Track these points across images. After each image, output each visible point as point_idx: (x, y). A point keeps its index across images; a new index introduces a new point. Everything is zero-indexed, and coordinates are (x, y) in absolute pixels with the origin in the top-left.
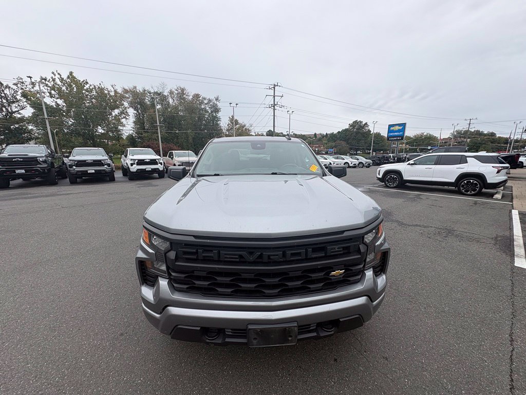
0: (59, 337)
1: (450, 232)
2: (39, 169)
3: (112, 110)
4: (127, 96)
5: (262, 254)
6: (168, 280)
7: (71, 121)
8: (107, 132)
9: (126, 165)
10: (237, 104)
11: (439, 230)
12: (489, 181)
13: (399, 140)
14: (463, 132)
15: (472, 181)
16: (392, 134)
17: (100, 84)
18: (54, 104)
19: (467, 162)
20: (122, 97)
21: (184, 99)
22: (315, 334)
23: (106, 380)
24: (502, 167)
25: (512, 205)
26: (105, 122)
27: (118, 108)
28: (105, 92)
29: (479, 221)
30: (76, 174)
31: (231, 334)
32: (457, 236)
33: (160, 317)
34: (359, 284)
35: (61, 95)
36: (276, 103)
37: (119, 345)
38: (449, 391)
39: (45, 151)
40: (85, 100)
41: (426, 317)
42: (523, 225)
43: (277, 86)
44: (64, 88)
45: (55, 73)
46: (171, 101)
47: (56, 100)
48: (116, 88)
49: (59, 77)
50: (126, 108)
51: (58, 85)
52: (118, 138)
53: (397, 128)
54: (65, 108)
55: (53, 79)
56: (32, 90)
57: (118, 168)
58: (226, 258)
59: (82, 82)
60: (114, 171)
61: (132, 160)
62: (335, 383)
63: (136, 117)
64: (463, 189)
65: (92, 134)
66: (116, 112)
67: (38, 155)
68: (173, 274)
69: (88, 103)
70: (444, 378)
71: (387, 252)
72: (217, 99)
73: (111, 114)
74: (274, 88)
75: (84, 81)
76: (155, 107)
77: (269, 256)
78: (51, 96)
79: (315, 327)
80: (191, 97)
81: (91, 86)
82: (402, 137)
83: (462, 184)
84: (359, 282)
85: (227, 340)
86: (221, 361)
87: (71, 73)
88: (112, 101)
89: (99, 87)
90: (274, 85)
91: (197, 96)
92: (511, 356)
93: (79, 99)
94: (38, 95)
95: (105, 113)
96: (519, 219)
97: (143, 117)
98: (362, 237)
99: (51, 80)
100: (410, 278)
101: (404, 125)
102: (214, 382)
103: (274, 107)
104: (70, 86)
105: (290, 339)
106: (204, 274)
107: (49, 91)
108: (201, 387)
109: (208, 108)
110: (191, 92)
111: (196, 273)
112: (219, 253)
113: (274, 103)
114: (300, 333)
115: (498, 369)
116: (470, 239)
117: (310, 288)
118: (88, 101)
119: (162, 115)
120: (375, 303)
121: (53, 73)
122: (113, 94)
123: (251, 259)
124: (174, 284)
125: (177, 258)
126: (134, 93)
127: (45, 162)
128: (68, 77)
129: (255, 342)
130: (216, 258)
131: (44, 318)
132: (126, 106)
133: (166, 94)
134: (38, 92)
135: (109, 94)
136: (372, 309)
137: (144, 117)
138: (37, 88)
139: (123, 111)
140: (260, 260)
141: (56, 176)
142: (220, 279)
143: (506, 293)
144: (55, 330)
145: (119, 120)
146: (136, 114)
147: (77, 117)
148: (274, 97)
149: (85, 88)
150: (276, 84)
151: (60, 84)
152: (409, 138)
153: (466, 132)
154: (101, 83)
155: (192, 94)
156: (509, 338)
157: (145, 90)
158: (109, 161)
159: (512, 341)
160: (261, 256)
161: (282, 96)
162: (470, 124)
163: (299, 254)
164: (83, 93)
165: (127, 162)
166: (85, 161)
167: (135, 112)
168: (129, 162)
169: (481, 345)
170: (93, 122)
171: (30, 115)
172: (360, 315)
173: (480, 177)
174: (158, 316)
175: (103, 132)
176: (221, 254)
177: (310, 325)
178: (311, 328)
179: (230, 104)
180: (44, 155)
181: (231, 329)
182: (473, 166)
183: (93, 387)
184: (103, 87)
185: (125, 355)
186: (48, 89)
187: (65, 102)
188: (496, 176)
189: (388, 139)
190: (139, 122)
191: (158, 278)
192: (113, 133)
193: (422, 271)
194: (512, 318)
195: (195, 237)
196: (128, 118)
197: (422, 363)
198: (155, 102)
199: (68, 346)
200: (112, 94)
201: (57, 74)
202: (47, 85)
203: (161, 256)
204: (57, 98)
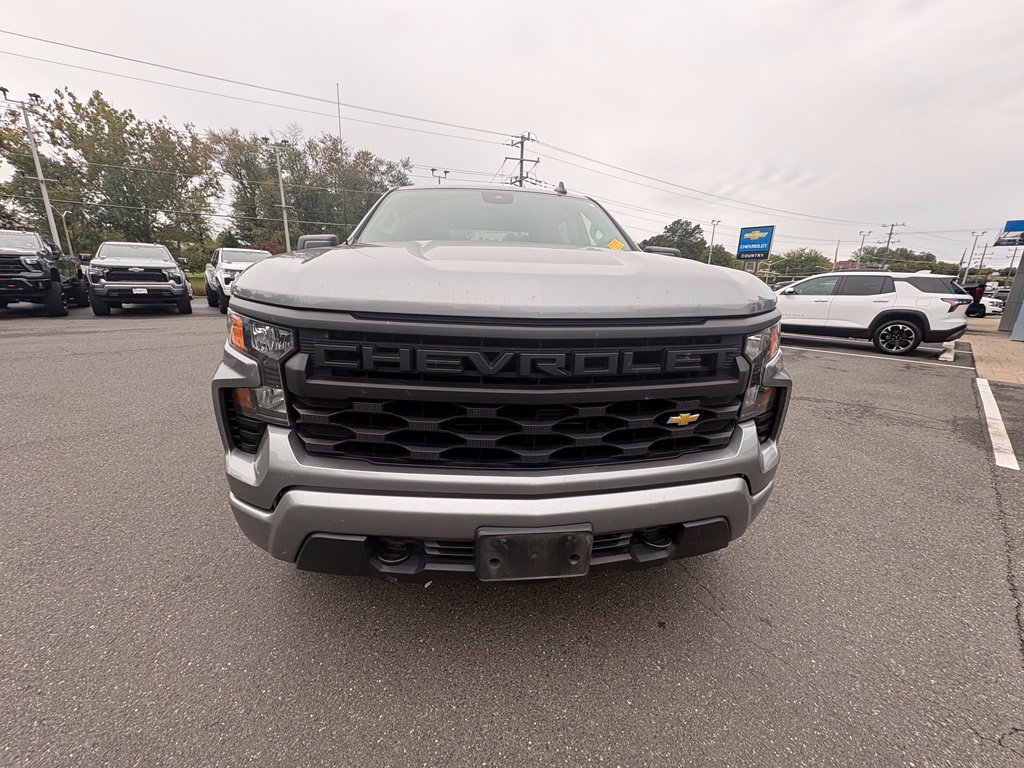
0: (41, 583)
1: (866, 410)
2: (25, 280)
3: (186, 177)
4: (218, 148)
5: (516, 358)
6: (289, 431)
7: (99, 198)
8: (178, 222)
9: (214, 283)
10: (446, 172)
11: (846, 407)
12: (933, 328)
13: (760, 258)
14: (876, 251)
15: (901, 326)
16: (746, 247)
17: (161, 121)
18: (60, 159)
19: (893, 290)
20: (208, 152)
21: (338, 161)
22: (627, 557)
23: (143, 668)
24: (959, 300)
25: (975, 370)
26: (172, 202)
27: (199, 173)
28: (172, 137)
29: (919, 395)
30: (107, 296)
31: (437, 553)
32: (880, 417)
33: (272, 518)
34: (727, 449)
35: (76, 139)
36: (525, 175)
37: (180, 599)
38: (903, 681)
39: (37, 244)
40: (130, 154)
41: (840, 548)
42: (1000, 402)
43: (528, 139)
44: (82, 126)
45: (63, 91)
46: (310, 163)
47: (65, 150)
48: (195, 130)
49: (72, 101)
50: (216, 174)
51: (69, 119)
52: (200, 235)
53: (757, 235)
54: (86, 169)
55: (57, 105)
56: (12, 127)
57: (198, 293)
58: (430, 365)
59: (123, 114)
60: (191, 298)
61: (227, 270)
62: (663, 668)
63: (237, 193)
64: (883, 343)
65: (146, 226)
66: (196, 181)
67: (20, 251)
68: (301, 412)
69: (136, 160)
70: (891, 656)
71: (785, 388)
72: (406, 165)
73: (184, 186)
74: (522, 143)
75: (125, 112)
76: (278, 175)
77: (534, 362)
78: (54, 141)
79: (628, 543)
80: (352, 158)
81: (140, 123)
82: (766, 253)
83: (883, 332)
84: (727, 445)
85: (429, 567)
86: (413, 627)
87: (97, 95)
88: (186, 158)
89: (158, 128)
90: (523, 137)
91: (364, 156)
92: (1017, 616)
93: (116, 151)
94: (25, 139)
95: (174, 182)
96: (990, 392)
97: (253, 194)
98: (742, 337)
99: (54, 106)
100: (801, 482)
101: (770, 229)
102: (397, 669)
103: (521, 182)
104: (96, 121)
105: (574, 563)
106: (376, 408)
107: (48, 130)
108: (368, 679)
109: (386, 183)
110: (353, 147)
111: (359, 407)
112: (413, 354)
113: (521, 174)
114: (596, 553)
115: (996, 639)
116: (908, 423)
117: (621, 451)
118: (135, 157)
119: (293, 192)
120: (755, 497)
121: (57, 92)
122: (190, 144)
123: (492, 368)
124: (304, 439)
125: (311, 370)
126: (234, 144)
127: (37, 266)
128: (91, 103)
129: (494, 568)
130: (406, 366)
131: (9, 547)
132: (217, 170)
133: (300, 147)
134: (25, 133)
135: (180, 143)
136: (750, 507)
137: (256, 194)
138: (21, 123)
139: (211, 180)
140: (511, 375)
141: (63, 298)
142: (415, 423)
143: (988, 509)
144: (31, 570)
145: (202, 200)
146: (238, 187)
147: (111, 188)
148: (521, 162)
149: (128, 128)
150: (526, 136)
151: (74, 116)
152: (778, 258)
153: (883, 251)
154: (164, 120)
155: (356, 151)
156: (1009, 585)
157: (256, 139)
158: (178, 272)
159: (1014, 589)
160: (513, 364)
161: (537, 162)
162: (891, 234)
163: (602, 362)
164: (123, 138)
165: (218, 275)
166: (126, 269)
167: (236, 183)
168: (222, 276)
169: (955, 597)
170: (147, 202)
171: (10, 181)
172: (725, 517)
173: (917, 319)
174: (264, 515)
175: (168, 222)
176: (418, 356)
177: (619, 535)
178: (620, 544)
179: (433, 170)
180: (35, 252)
181: (439, 542)
182: (905, 297)
183: (112, 681)
184: (167, 127)
185: (194, 618)
186: (47, 127)
187: (85, 155)
188: (948, 318)
189: (739, 257)
190: (244, 205)
191: (265, 428)
192: (189, 225)
193: (823, 472)
194: (1007, 551)
195: (355, 314)
196: (220, 195)
197: (842, 629)
198: (278, 164)
199: (60, 601)
200: (187, 143)
201: (66, 95)
202: (44, 117)
203: (273, 372)
204: (68, 147)
